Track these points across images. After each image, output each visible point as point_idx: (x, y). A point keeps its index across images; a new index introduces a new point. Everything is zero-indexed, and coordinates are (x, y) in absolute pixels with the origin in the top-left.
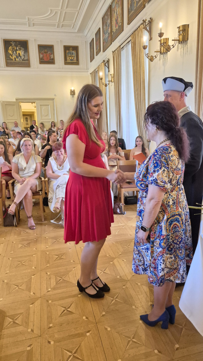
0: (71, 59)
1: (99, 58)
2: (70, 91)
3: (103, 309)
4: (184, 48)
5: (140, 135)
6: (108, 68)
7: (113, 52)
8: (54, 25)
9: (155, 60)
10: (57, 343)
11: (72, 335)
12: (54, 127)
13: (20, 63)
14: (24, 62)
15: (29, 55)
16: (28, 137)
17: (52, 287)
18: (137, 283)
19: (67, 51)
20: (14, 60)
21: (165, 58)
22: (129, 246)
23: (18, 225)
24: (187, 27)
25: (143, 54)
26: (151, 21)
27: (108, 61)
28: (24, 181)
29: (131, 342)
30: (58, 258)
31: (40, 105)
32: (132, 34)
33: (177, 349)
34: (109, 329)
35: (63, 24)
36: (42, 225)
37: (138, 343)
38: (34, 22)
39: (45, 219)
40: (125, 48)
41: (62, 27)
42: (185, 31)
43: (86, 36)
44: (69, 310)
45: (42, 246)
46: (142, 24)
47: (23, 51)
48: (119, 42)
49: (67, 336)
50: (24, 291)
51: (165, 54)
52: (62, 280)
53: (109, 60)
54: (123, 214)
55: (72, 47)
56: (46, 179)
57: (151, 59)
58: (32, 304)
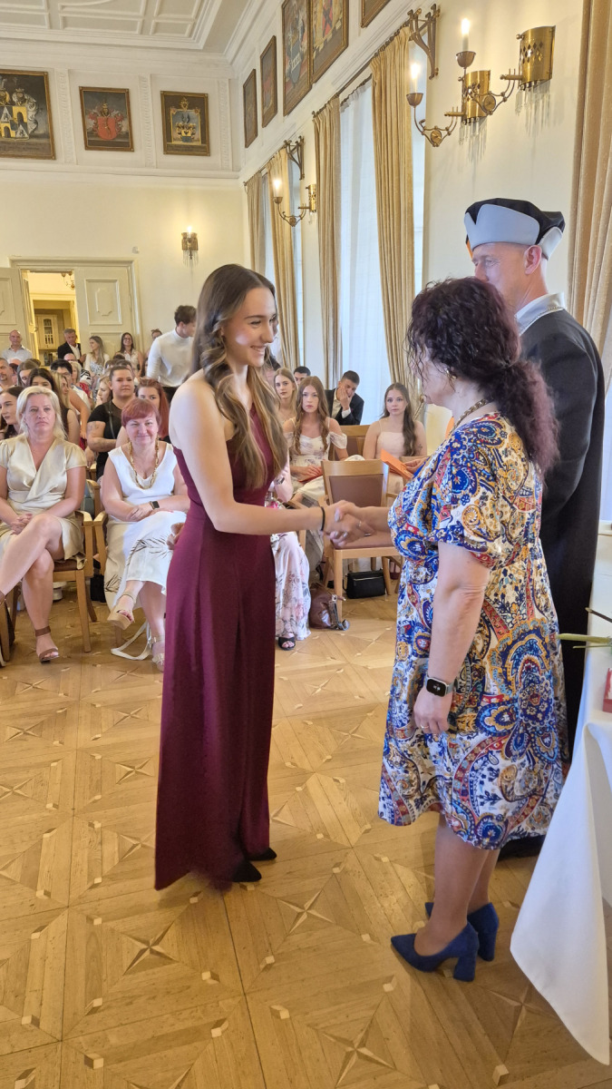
0: (184, 134)
1: (273, 135)
2: (182, 238)
3: (267, 945)
4: (537, 102)
5: (397, 381)
6: (301, 165)
7: (316, 115)
8: (131, 26)
9: (447, 142)
10: (115, 1066)
11: (163, 1035)
12: (131, 350)
13: (23, 144)
14: (37, 144)
15: (51, 119)
16: (44, 385)
17: (105, 872)
18: (377, 855)
19: (173, 111)
20: (3, 135)
21: (478, 136)
22: (354, 732)
23: (9, 664)
24: (549, 34)
25: (409, 122)
26: (434, 17)
27: (300, 145)
28: (26, 524)
29: (355, 1058)
30: (131, 772)
31: (89, 281)
32: (376, 55)
33: (503, 1080)
34: (285, 1014)
35: (157, 21)
36: (85, 663)
37: (378, 1063)
38: (65, 15)
39: (95, 645)
40: (352, 104)
41: (155, 31)
42: (542, 50)
43: (232, 63)
44: (157, 948)
45: (81, 736)
46: (406, 24)
47: (31, 107)
48: (333, 83)
49: (148, 1040)
50: (12, 887)
51: (477, 124)
52: (140, 846)
53: (302, 140)
54: (341, 629)
55: (186, 97)
56: (100, 518)
57: (434, 140)
58: (39, 929)
